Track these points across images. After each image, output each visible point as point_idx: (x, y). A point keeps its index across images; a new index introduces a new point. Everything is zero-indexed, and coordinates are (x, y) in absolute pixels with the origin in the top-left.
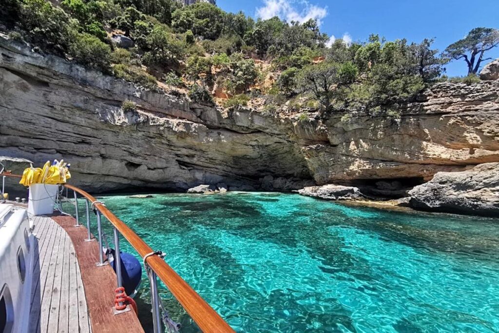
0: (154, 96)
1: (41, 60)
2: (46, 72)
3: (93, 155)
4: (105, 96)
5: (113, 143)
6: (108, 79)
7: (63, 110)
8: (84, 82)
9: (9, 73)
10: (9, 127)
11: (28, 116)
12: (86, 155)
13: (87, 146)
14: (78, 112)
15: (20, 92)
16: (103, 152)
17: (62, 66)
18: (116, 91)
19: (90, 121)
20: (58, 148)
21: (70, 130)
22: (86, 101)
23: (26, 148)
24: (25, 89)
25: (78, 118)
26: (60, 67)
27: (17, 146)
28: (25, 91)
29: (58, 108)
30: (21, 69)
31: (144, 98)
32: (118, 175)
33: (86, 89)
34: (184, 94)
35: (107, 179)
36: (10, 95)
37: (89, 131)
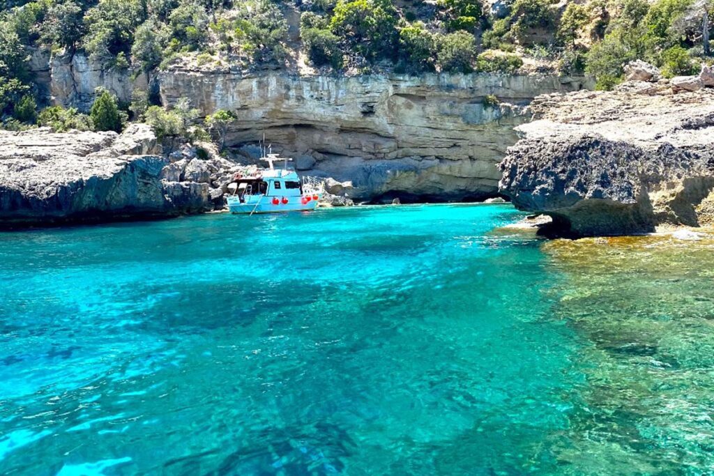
0: (516, 81)
1: (416, 81)
2: (421, 88)
3: (463, 158)
4: (469, 95)
5: (479, 143)
6: (470, 76)
7: (435, 119)
8: (450, 88)
9: (399, 97)
10: (403, 141)
11: (413, 130)
12: (457, 158)
13: (457, 149)
14: (446, 119)
15: (408, 110)
16: (471, 154)
17: (432, 79)
18: (479, 86)
19: (456, 125)
20: (437, 155)
21: (444, 136)
22: (451, 106)
23: (414, 157)
24: (409, 107)
25: (448, 124)
26: (430, 80)
27: (410, 156)
28: (410, 109)
29: (432, 117)
30: (405, 92)
31: (507, 86)
32: (489, 177)
33: (451, 94)
34: (552, 69)
35: (480, 182)
36: (402, 114)
37: (459, 134)
